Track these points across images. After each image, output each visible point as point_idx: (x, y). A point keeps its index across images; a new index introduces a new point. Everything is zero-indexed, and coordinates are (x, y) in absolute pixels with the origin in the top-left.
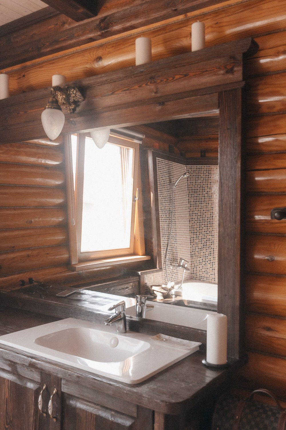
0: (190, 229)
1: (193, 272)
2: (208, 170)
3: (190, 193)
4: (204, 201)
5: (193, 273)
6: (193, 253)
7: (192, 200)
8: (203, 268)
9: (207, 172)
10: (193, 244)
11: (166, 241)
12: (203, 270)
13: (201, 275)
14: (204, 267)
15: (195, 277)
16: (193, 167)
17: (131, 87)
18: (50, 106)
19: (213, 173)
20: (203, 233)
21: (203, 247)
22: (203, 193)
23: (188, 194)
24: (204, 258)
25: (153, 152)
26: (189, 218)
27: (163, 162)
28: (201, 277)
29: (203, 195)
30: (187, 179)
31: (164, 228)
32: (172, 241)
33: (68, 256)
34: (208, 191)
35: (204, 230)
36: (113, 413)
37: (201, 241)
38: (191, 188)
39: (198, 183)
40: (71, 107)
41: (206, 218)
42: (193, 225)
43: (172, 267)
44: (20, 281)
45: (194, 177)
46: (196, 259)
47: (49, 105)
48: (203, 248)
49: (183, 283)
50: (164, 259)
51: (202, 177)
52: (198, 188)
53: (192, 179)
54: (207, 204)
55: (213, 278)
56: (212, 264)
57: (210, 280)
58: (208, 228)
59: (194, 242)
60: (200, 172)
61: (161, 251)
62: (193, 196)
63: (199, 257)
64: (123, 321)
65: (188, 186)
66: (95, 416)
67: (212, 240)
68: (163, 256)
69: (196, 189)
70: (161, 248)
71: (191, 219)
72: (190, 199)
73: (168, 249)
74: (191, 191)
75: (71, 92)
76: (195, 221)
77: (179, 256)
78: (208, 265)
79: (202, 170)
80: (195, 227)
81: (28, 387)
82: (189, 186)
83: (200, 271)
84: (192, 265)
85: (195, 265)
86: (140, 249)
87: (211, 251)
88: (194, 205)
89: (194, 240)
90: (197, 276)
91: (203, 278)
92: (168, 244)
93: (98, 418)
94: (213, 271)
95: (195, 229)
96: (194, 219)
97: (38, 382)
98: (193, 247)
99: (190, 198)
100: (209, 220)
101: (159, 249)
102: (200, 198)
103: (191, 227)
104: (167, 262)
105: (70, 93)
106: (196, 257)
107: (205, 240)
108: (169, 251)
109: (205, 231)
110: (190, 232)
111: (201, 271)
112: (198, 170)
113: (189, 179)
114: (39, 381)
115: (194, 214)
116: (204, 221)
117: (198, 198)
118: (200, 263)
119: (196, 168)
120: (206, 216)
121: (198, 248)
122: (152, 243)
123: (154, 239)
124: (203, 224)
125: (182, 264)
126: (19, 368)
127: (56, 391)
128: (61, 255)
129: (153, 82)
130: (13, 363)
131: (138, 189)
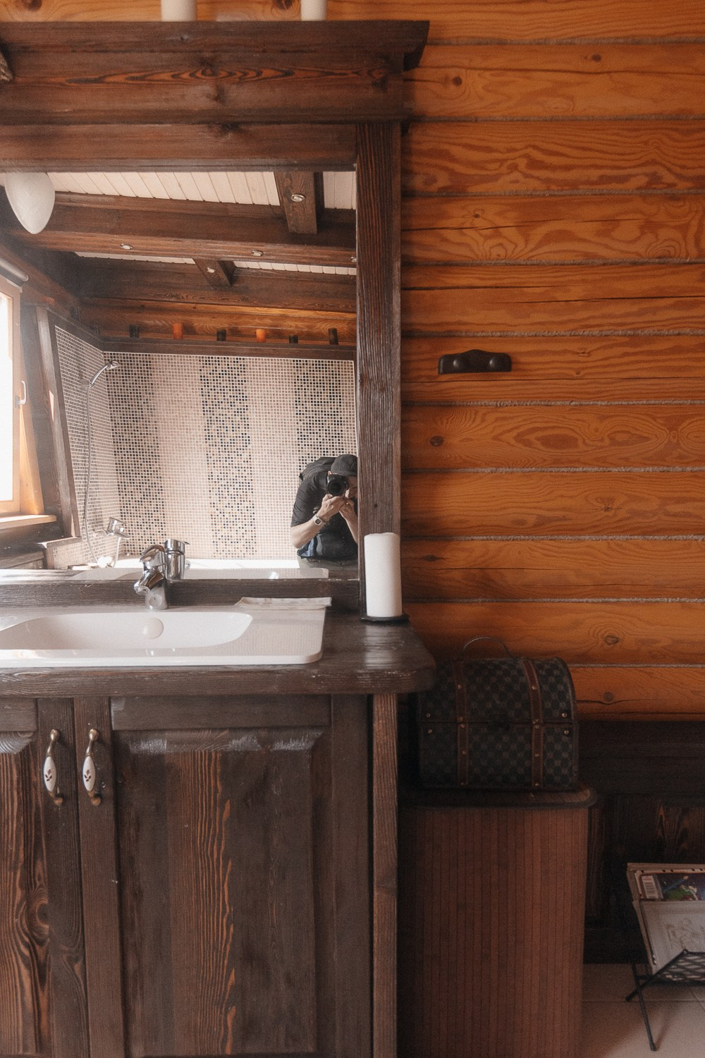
0: (117, 467)
2: (147, 362)
3: (113, 402)
4: (141, 417)
6: (124, 510)
7: (117, 415)
8: (145, 534)
9: (144, 365)
10: (124, 493)
11: (83, 487)
12: (145, 537)
14: (147, 531)
16: (117, 354)
17: (152, 74)
19: (155, 367)
20: (142, 474)
21: (144, 499)
22: (138, 403)
23: (110, 405)
24: (146, 517)
25: (49, 312)
26: (115, 449)
27: (67, 335)
29: (138, 406)
30: (107, 376)
32: (91, 487)
34: (147, 400)
35: (144, 468)
37: (139, 488)
38: (115, 392)
39: (128, 385)
41: (145, 446)
42: (122, 461)
43: (96, 534)
45: (119, 374)
46: (131, 519)
50: (83, 520)
51: (135, 374)
52: (127, 393)
54: (146, 421)
56: (162, 526)
58: (148, 463)
59: (126, 490)
60: (131, 364)
61: (76, 505)
62: (120, 408)
63: (137, 516)
65: (108, 389)
66: (219, 756)
67: (160, 485)
68: (80, 514)
69: (125, 396)
70: (77, 499)
71: (118, 449)
72: (114, 414)
73: (87, 501)
74: (116, 399)
76: (126, 453)
77: (106, 515)
78: (153, 529)
79: (134, 361)
80: (127, 463)
82: (112, 389)
83: (139, 540)
86: (33, 498)
87: (158, 504)
88: (121, 424)
92: (85, 493)
95: (126, 467)
96: (124, 449)
98: (124, 499)
99: (114, 411)
100: (152, 450)
101: (72, 500)
102: (133, 412)
103: (119, 464)
104: (88, 526)
106: (131, 516)
107: (146, 486)
108: (88, 505)
109: (146, 470)
110: (117, 473)
111: (142, 540)
112: (128, 361)
113: (110, 376)
114: (30, 727)
115: (123, 440)
116: (143, 452)
117: (129, 412)
118: (139, 527)
119: (124, 358)
120: (145, 443)
121: (134, 500)
122: (58, 490)
123: (61, 483)
124: (142, 457)
125: (113, 529)
127: (96, 733)
129: (208, 71)
131: (23, 382)
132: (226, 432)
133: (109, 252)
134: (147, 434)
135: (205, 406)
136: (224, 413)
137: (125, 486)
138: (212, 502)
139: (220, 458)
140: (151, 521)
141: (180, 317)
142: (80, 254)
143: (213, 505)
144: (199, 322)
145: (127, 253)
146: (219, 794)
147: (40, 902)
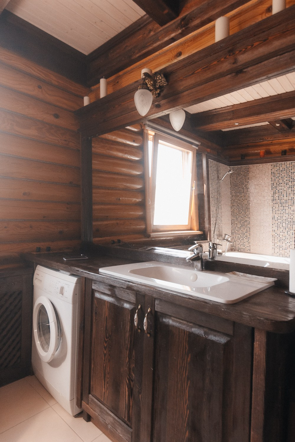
0: (231, 213)
4: (243, 192)
5: (233, 246)
6: (233, 231)
7: (233, 192)
8: (241, 242)
9: (246, 170)
10: (233, 224)
11: (215, 221)
15: (235, 249)
16: (235, 167)
17: (211, 64)
19: (250, 171)
20: (241, 216)
23: (231, 188)
24: (242, 235)
25: (206, 155)
26: (231, 206)
27: (213, 162)
28: (239, 248)
29: (242, 187)
30: (230, 176)
31: (213, 211)
32: (219, 221)
33: (145, 227)
34: (246, 185)
36: (205, 330)
37: (240, 222)
38: (233, 183)
39: (239, 179)
40: (157, 92)
41: (244, 204)
43: (219, 240)
44: (112, 241)
45: (235, 175)
47: (141, 87)
48: (241, 227)
50: (213, 234)
51: (242, 174)
52: (238, 182)
54: (245, 194)
55: (249, 249)
56: (248, 239)
57: (247, 251)
58: (245, 212)
60: (240, 171)
61: (211, 228)
62: (234, 189)
63: (238, 234)
64: (200, 261)
66: (188, 333)
67: (249, 221)
68: (212, 232)
69: (237, 184)
70: (211, 226)
73: (216, 227)
74: (233, 185)
75: (158, 78)
76: (236, 208)
77: (224, 233)
78: (245, 240)
79: (242, 169)
81: (124, 307)
82: (232, 181)
83: (238, 244)
84: (232, 240)
85: (235, 240)
86: (195, 225)
87: (248, 229)
88: (235, 195)
89: (235, 222)
91: (241, 250)
92: (216, 223)
93: (191, 335)
94: (248, 244)
95: (235, 213)
96: (235, 206)
97: (133, 303)
98: (234, 227)
99: (232, 190)
100: (247, 206)
101: (209, 226)
102: (240, 190)
103: (233, 212)
104: (215, 236)
105: (156, 78)
106: (236, 234)
107: (243, 222)
109: (243, 214)
110: (231, 216)
113: (232, 176)
114: (135, 302)
115: (235, 202)
116: (243, 207)
117: (238, 190)
118: (239, 239)
119: (238, 168)
121: (237, 227)
122: (205, 222)
123: (206, 219)
124: (242, 209)
125: (226, 238)
126: (117, 292)
127: (150, 310)
128: (140, 225)
129: (231, 54)
130: (112, 288)
131: (195, 181)
132: (283, 197)
133: (230, 128)
134: (245, 199)
135: (273, 186)
136: (282, 188)
138: (274, 230)
139: (279, 209)
140: (244, 237)
141: (264, 148)
142: (224, 130)
143: (274, 231)
144: (272, 148)
145: (237, 126)
146: (187, 350)
147: (133, 366)
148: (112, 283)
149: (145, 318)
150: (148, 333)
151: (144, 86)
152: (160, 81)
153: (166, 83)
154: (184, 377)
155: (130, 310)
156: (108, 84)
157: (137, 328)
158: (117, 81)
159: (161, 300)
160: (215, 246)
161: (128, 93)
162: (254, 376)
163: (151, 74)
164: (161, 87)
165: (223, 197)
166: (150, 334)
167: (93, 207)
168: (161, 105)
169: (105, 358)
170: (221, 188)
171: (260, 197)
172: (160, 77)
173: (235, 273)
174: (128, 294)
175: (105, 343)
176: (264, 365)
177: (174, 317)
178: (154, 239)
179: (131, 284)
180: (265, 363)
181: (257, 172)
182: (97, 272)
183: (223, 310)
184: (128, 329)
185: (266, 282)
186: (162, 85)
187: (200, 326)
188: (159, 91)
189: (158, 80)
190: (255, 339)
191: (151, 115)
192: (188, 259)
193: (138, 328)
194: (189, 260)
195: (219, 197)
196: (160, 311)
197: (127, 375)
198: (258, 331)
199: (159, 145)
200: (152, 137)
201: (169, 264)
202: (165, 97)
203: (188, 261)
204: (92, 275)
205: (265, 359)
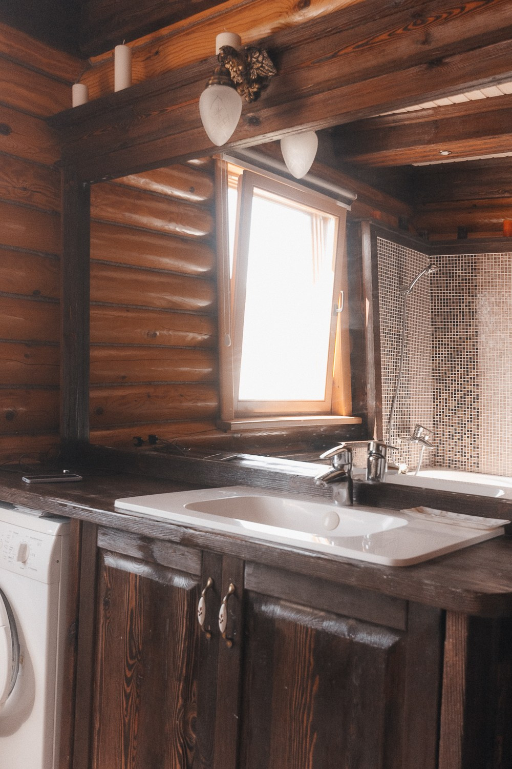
0: (433, 373)
1: (438, 453)
2: (472, 263)
3: (435, 306)
4: (462, 320)
5: (436, 454)
6: (437, 418)
7: (438, 319)
8: (456, 445)
9: (469, 266)
10: (438, 400)
11: (392, 392)
12: (456, 449)
13: (453, 457)
14: (459, 443)
15: (440, 462)
16: (443, 257)
17: (375, 38)
18: (216, 81)
19: (480, 267)
20: (458, 381)
21: (458, 407)
22: (460, 306)
23: (432, 309)
24: (459, 427)
25: (371, 225)
26: (433, 354)
27: (389, 245)
28: (451, 462)
29: (460, 309)
30: (431, 280)
31: (387, 367)
32: (401, 392)
33: (216, 404)
34: (469, 302)
35: (461, 374)
37: (454, 395)
38: (438, 296)
39: (451, 288)
40: (252, 90)
41: (464, 351)
42: (439, 367)
43: (401, 440)
45: (444, 277)
46: (443, 428)
47: (214, 79)
48: (457, 409)
49: (420, 470)
50: (387, 424)
51: (459, 276)
52: (450, 296)
53: (441, 280)
54: (467, 325)
55: (474, 463)
56: (474, 438)
57: (470, 467)
58: (467, 371)
59: (441, 397)
60: (456, 267)
61: (382, 409)
62: (441, 312)
63: (449, 426)
64: (347, 484)
65: (431, 293)
66: (314, 632)
67: (476, 394)
68: (385, 419)
69: (447, 299)
70: (381, 404)
71: (436, 354)
72: (435, 319)
73: (395, 406)
74: (438, 303)
75: (255, 58)
76: (444, 359)
77: (414, 422)
78: (465, 440)
79: (459, 263)
80: (442, 370)
81: (175, 585)
82: (435, 293)
83: (449, 451)
84: (435, 440)
85: (440, 440)
86: (343, 402)
87: (473, 413)
88: (442, 328)
89: (441, 394)
90: (444, 459)
91: (456, 464)
92: (394, 397)
93: (320, 636)
94: (474, 451)
95: (442, 373)
96: (442, 354)
97: (194, 575)
98: (438, 407)
99: (435, 315)
100: (470, 355)
101: (378, 403)
102: (454, 315)
103: (436, 370)
104: (392, 431)
105: (251, 60)
106: (443, 425)
107: (461, 394)
108: (395, 410)
109: (463, 376)
110: (433, 379)
111: (452, 451)
112: (453, 264)
113: (434, 280)
114: (198, 573)
115: (442, 344)
116: (461, 358)
117: (451, 315)
118: (451, 437)
119: (449, 260)
120: (464, 348)
121: (448, 408)
122: (366, 394)
123: (369, 386)
124: (459, 363)
125: (418, 436)
126: (158, 551)
127: (233, 587)
128: (204, 400)
129: (419, 22)
130: (146, 542)
131: (342, 292)
133: (430, 160)
134: (467, 339)
137: (440, 393)
140: (463, 432)
142: (415, 165)
145: (446, 157)
146: (311, 667)
147: (192, 715)
148: (147, 532)
149: (223, 606)
150: (228, 639)
151: (225, 79)
152: (260, 65)
153: (274, 71)
154: (304, 727)
155: (187, 591)
156: (134, 55)
157: (203, 630)
158: (157, 49)
159: (256, 564)
160: (380, 449)
161: (183, 86)
162: (443, 708)
163: (238, 49)
164: (260, 80)
165: (412, 331)
166: (231, 640)
167: (91, 354)
168: (261, 119)
169: (127, 703)
170: (408, 310)
171: (503, 333)
172: (259, 56)
173: (421, 509)
174: (183, 555)
175: (127, 670)
176: (462, 683)
177: (286, 600)
178: (239, 435)
179: (192, 531)
180: (464, 681)
181: (496, 272)
182: (110, 507)
183: (385, 577)
184: (184, 634)
185: (485, 528)
186: (265, 74)
187: (340, 617)
188: (258, 88)
189: (254, 63)
190: (447, 635)
191: (238, 141)
192: (319, 478)
193: (207, 631)
194: (322, 482)
195: (403, 332)
196: (255, 590)
197: (179, 737)
198: (453, 616)
199: (254, 199)
200: (237, 178)
201: (276, 492)
202: (270, 102)
203: (318, 483)
204: (98, 514)
205: (464, 671)
